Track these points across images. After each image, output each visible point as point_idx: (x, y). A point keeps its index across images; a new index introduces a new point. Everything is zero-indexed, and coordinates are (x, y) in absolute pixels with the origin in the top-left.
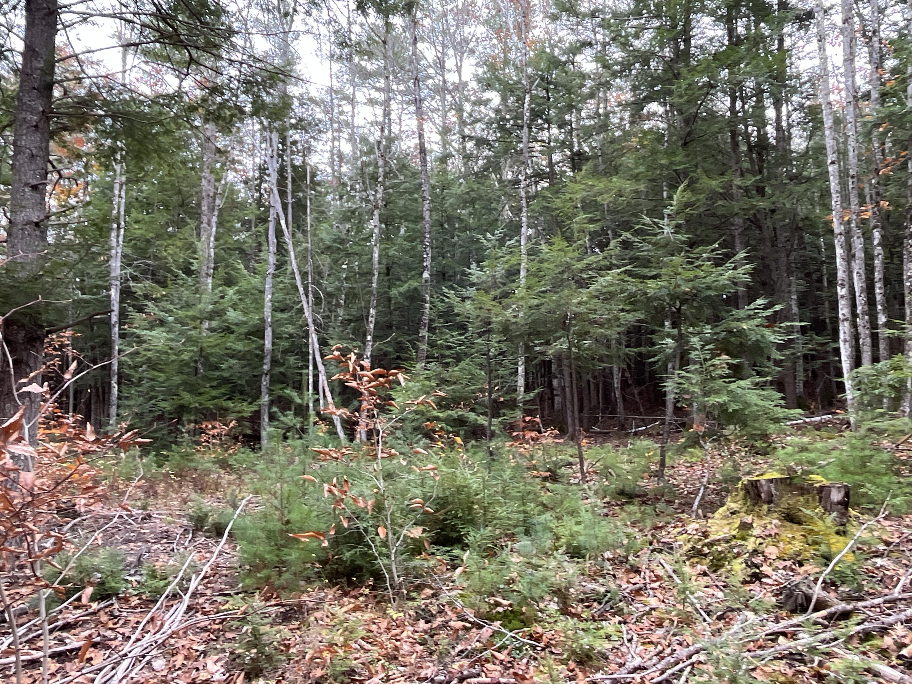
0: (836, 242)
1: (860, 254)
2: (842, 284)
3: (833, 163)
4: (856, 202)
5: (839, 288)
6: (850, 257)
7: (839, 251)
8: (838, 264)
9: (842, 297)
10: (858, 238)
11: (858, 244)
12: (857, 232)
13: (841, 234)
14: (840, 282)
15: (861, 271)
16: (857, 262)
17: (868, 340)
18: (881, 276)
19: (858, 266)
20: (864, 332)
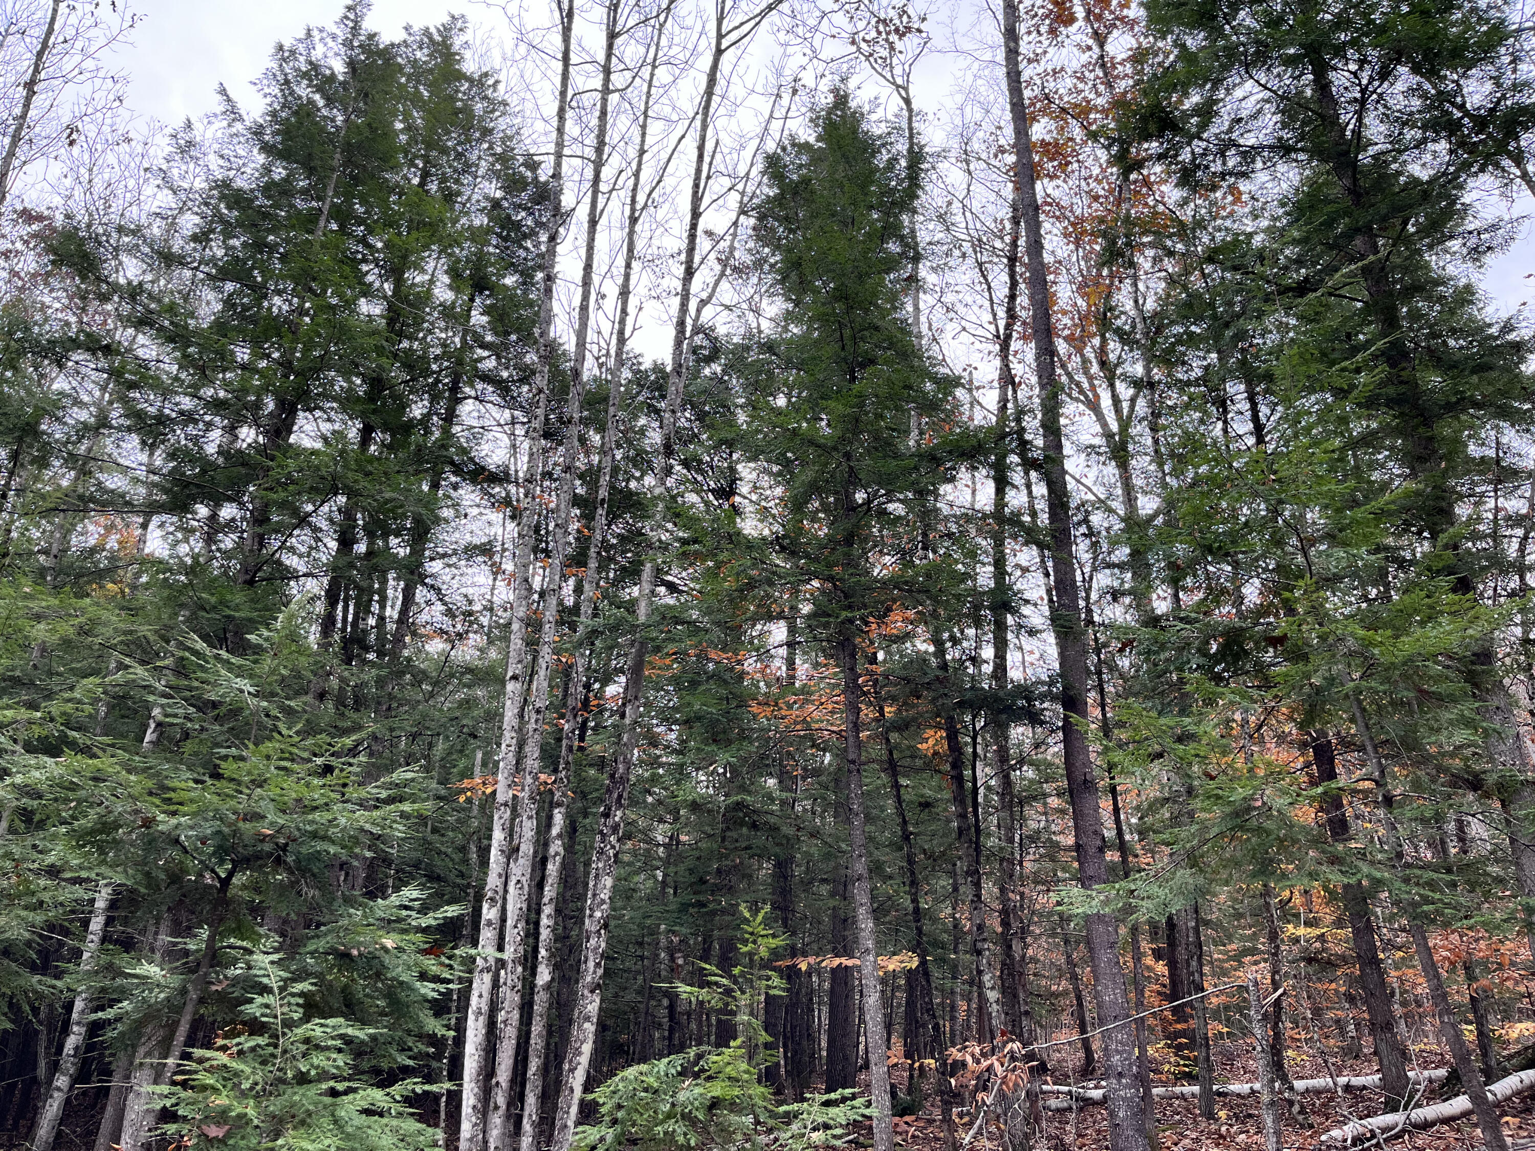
0: (496, 817)
1: (527, 848)
2: (491, 899)
3: (515, 678)
4: (536, 755)
5: (485, 906)
6: (512, 852)
7: (498, 835)
8: (492, 860)
9: (489, 923)
10: (530, 817)
11: (528, 828)
12: (529, 809)
13: (506, 804)
14: (489, 894)
15: (524, 879)
16: (521, 861)
17: (516, 1015)
18: (553, 894)
19: (521, 869)
20: (511, 998)
